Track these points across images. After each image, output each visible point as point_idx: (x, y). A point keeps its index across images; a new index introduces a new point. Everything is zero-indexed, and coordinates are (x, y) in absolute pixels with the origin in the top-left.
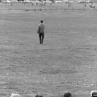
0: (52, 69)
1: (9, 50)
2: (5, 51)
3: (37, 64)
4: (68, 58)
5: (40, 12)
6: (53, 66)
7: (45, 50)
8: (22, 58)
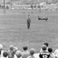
0: (37, 40)
1: (12, 32)
2: (10, 32)
3: (28, 38)
4: (47, 35)
5: (32, 14)
6: (38, 39)
7: (34, 31)
8: (20, 35)
